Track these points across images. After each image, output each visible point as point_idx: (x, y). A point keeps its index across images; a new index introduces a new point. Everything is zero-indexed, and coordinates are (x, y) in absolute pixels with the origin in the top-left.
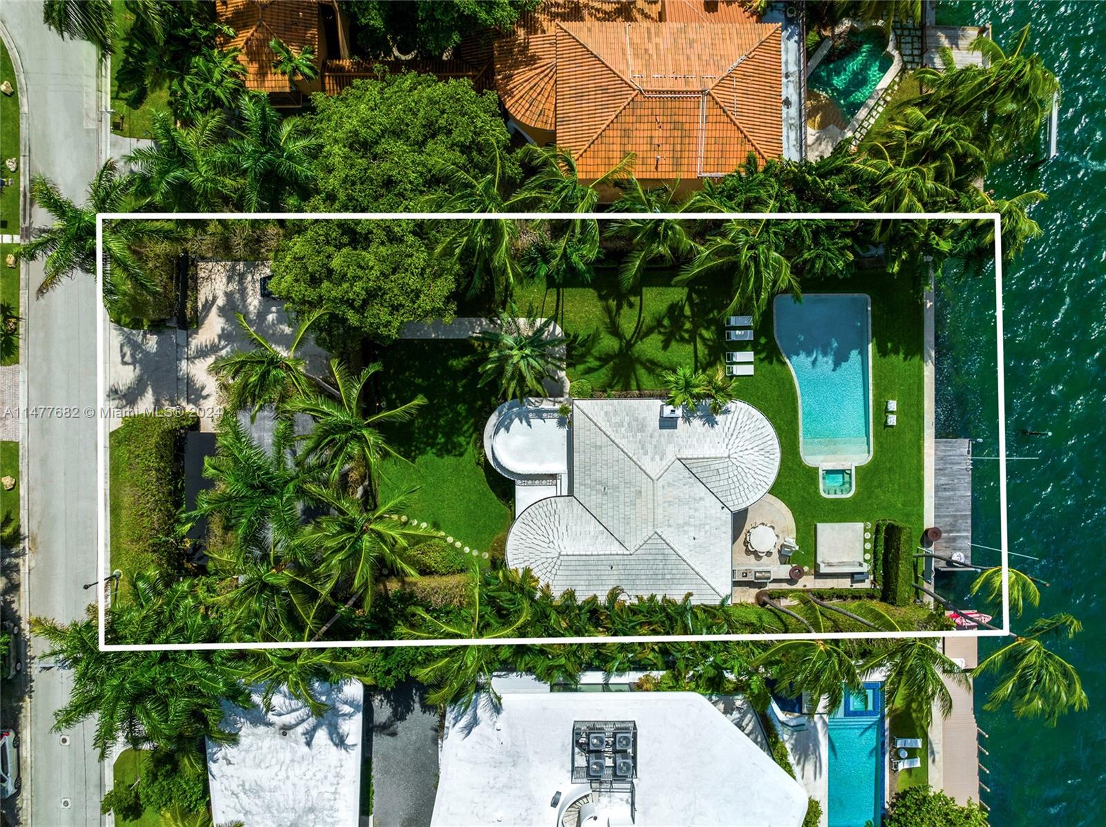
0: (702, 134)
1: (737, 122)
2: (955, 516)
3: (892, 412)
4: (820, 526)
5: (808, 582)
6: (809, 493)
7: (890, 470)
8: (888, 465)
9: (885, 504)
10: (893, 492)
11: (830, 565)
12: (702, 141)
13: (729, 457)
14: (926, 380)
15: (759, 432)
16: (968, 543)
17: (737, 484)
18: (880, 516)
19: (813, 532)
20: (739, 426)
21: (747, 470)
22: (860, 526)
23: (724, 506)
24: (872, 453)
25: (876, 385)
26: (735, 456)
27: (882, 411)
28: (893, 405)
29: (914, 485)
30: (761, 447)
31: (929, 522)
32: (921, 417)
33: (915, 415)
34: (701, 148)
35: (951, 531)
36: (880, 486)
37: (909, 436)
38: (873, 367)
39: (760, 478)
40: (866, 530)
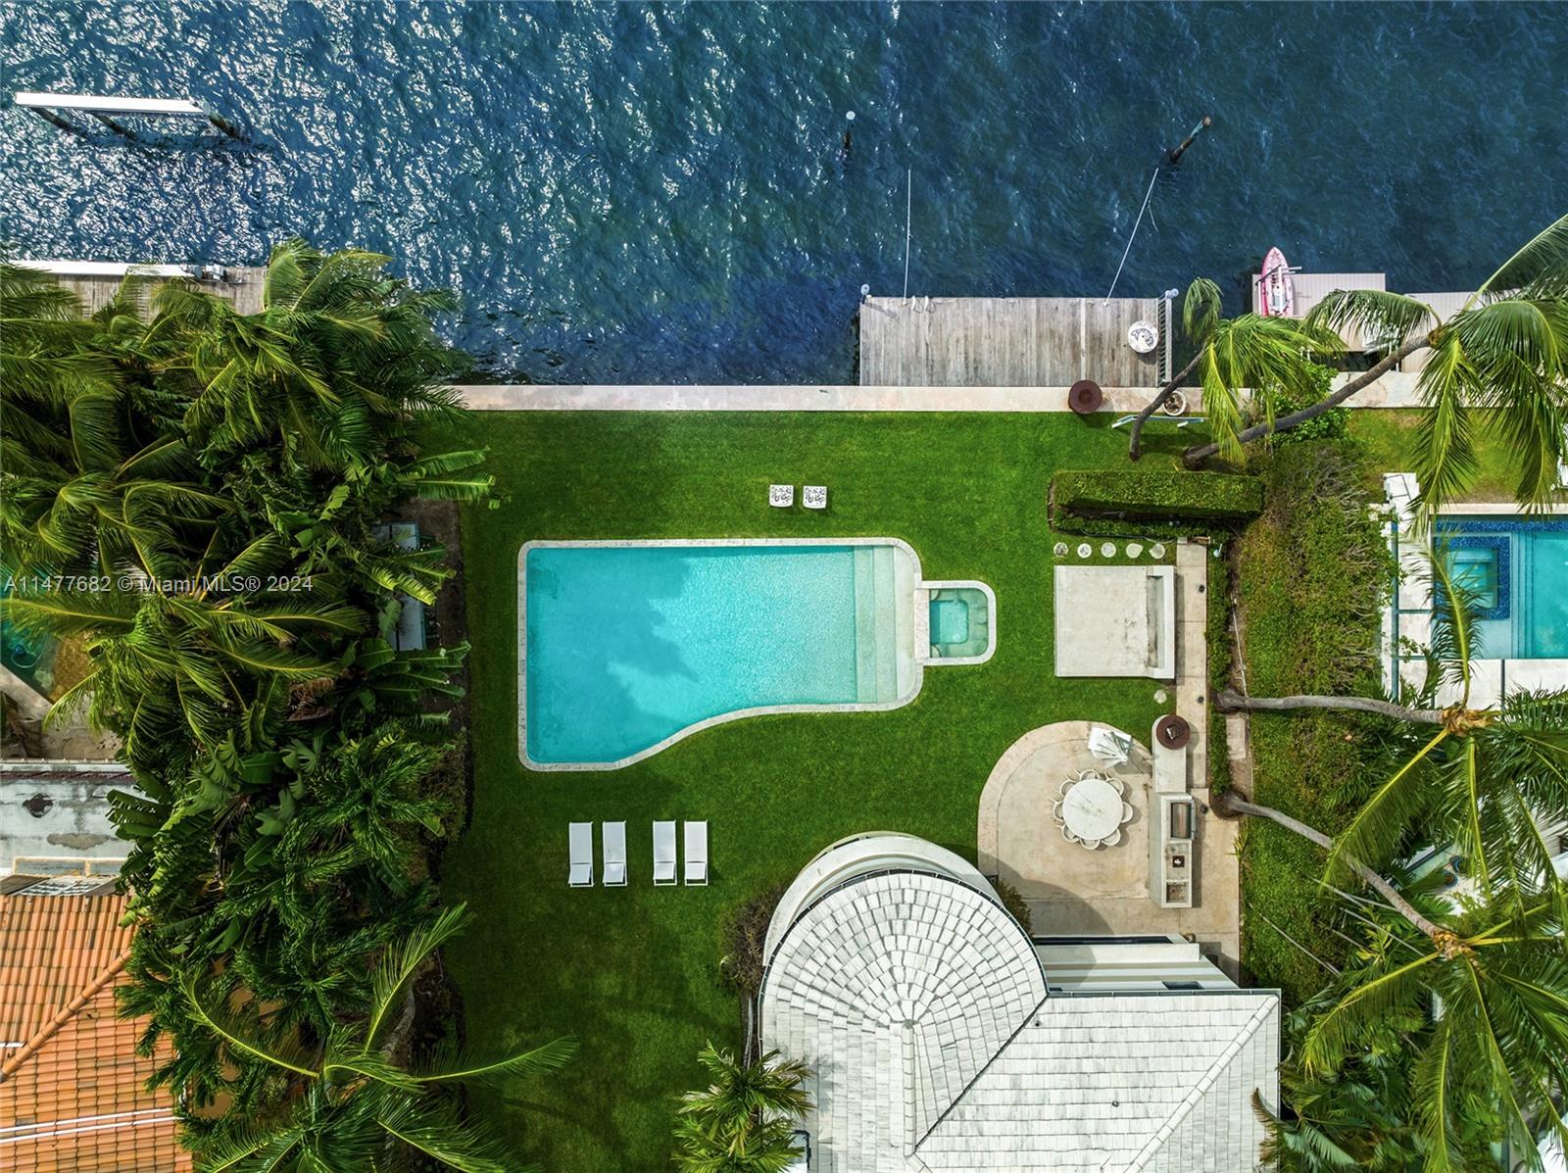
0: (69, 1127)
1: (34, 1041)
2: (1040, 337)
3: (797, 495)
4: (1062, 670)
5: (1193, 709)
6: (984, 691)
7: (932, 496)
8: (921, 501)
9: (1012, 510)
10: (984, 490)
11: (1154, 646)
12: (88, 1123)
13: (909, 1024)
14: (723, 406)
15: (846, 932)
16: (1104, 306)
17: (981, 991)
18: (1040, 524)
19: (1075, 682)
20: (831, 987)
21: (944, 970)
22: (1063, 574)
23: (1031, 1019)
24: (892, 541)
25: (733, 530)
26: (907, 1006)
27: (794, 519)
28: (780, 496)
29: (968, 436)
30: (884, 928)
31: (1053, 400)
32: (810, 420)
33: (802, 435)
35: (1075, 345)
36: (969, 522)
37: (854, 448)
38: (690, 535)
40: (1072, 560)
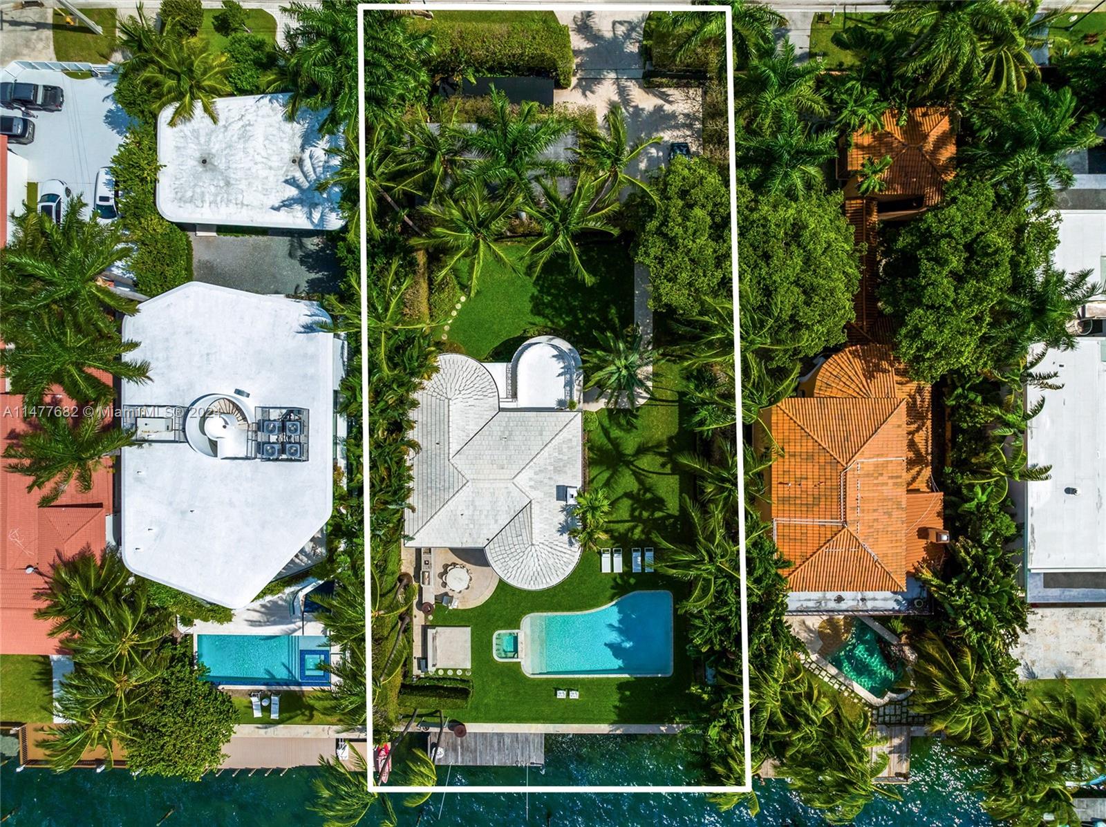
0: (809, 522)
1: (820, 551)
2: (476, 751)
3: (568, 695)
4: (469, 629)
5: (419, 619)
6: (498, 620)
7: (517, 693)
8: (521, 691)
9: (487, 688)
10: (498, 695)
11: (434, 638)
12: (804, 522)
13: (532, 545)
14: (596, 726)
15: (553, 571)
16: (451, 762)
17: (508, 552)
18: (476, 683)
19: (463, 624)
20: (559, 554)
21: (521, 560)
22: (468, 665)
23: (490, 541)
24: (532, 677)
25: (592, 681)
26: (533, 550)
27: (569, 686)
28: (574, 695)
29: (503, 715)
30: (541, 573)
31: (471, 728)
32: (563, 720)
33: (566, 715)
34: (798, 521)
35: (462, 747)
36: (503, 684)
37: (547, 710)
38: (608, 678)
39: (514, 572)
40: (464, 670)
